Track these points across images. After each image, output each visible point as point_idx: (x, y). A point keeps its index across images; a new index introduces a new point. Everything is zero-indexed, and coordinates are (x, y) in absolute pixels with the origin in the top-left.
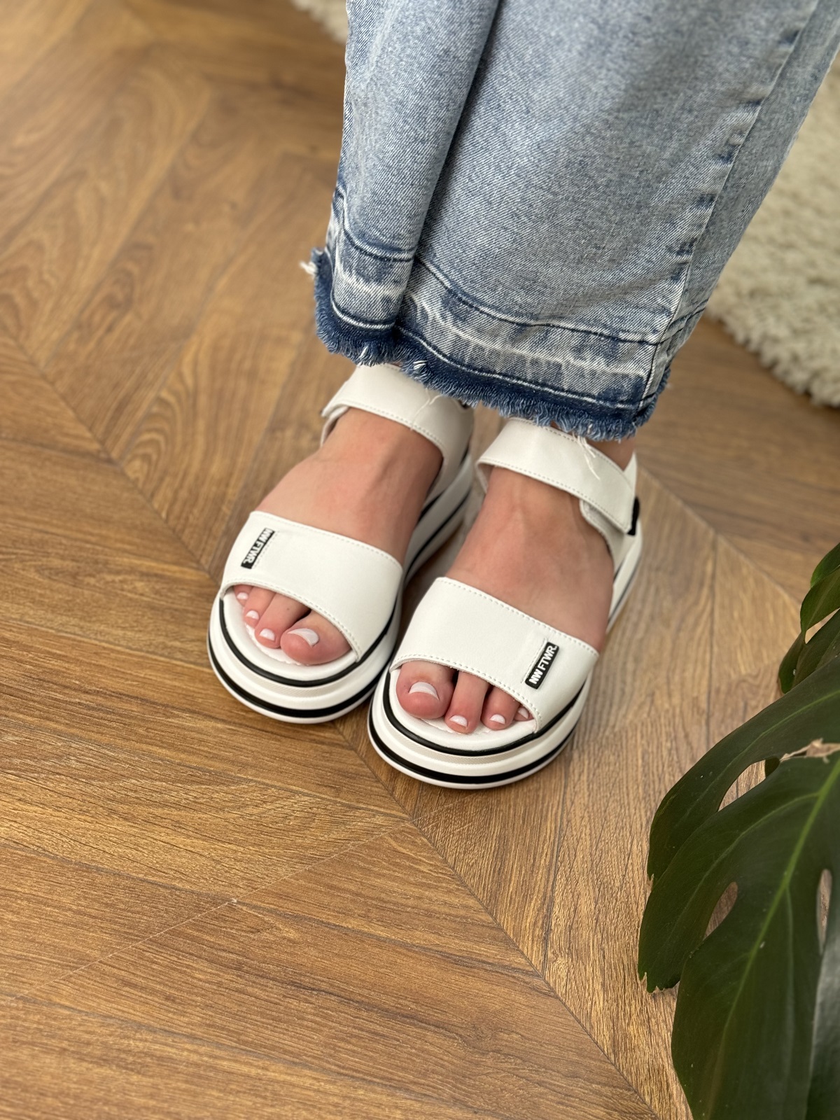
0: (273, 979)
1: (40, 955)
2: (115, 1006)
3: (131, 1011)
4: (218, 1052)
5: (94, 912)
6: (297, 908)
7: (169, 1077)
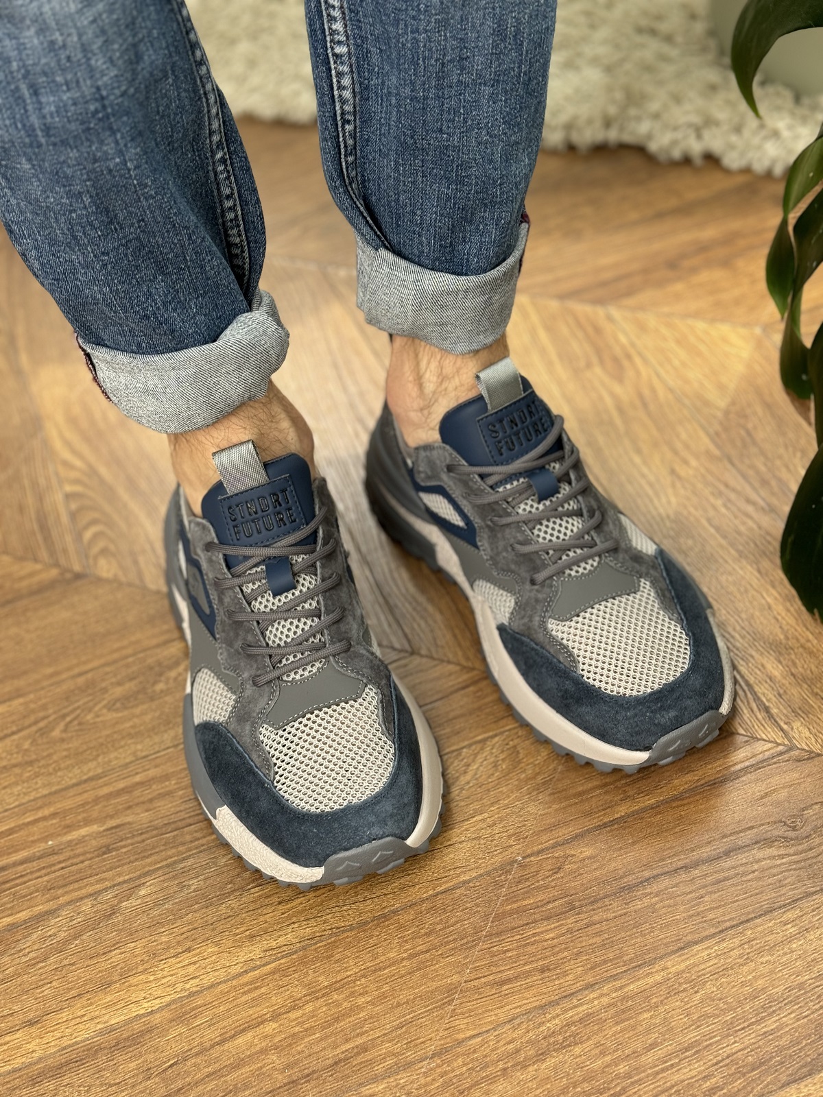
0: (606, 896)
1: (415, 1012)
2: (510, 1007)
3: (526, 1001)
4: (618, 983)
5: (423, 948)
6: (571, 829)
7: (600, 1030)
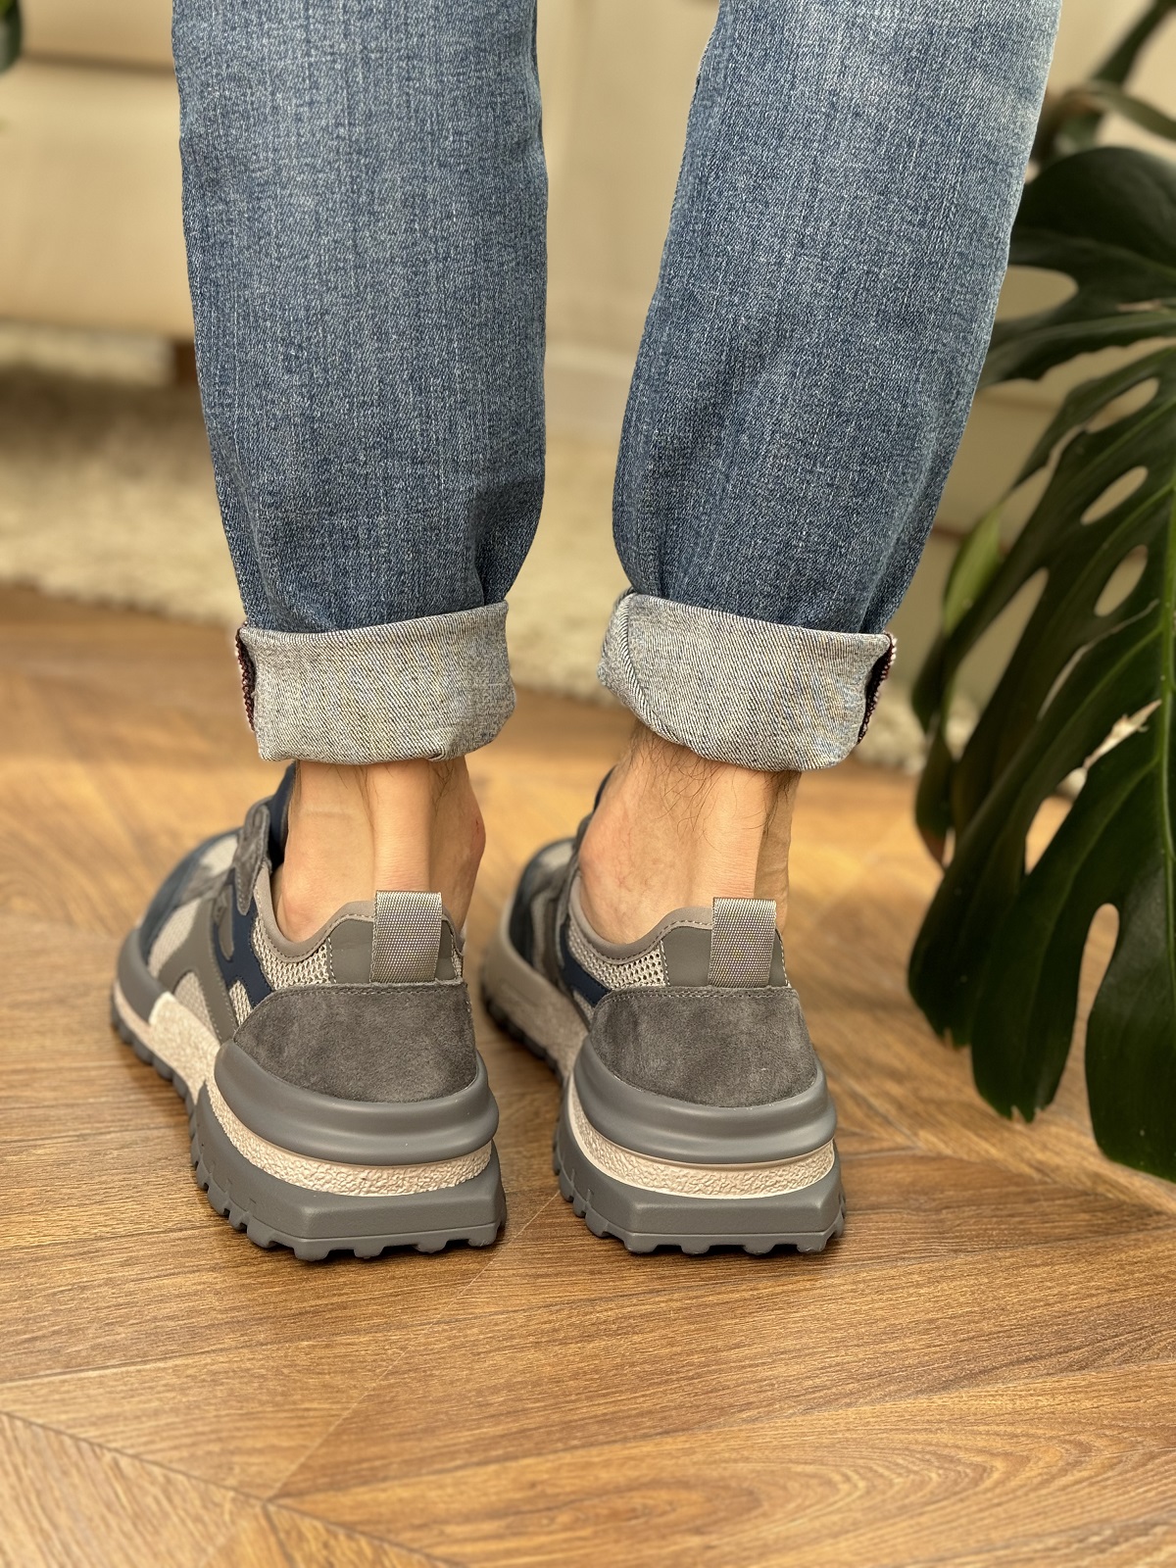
2: (547, 1295)
3: (568, 1294)
4: (692, 1294)
7: (669, 1326)
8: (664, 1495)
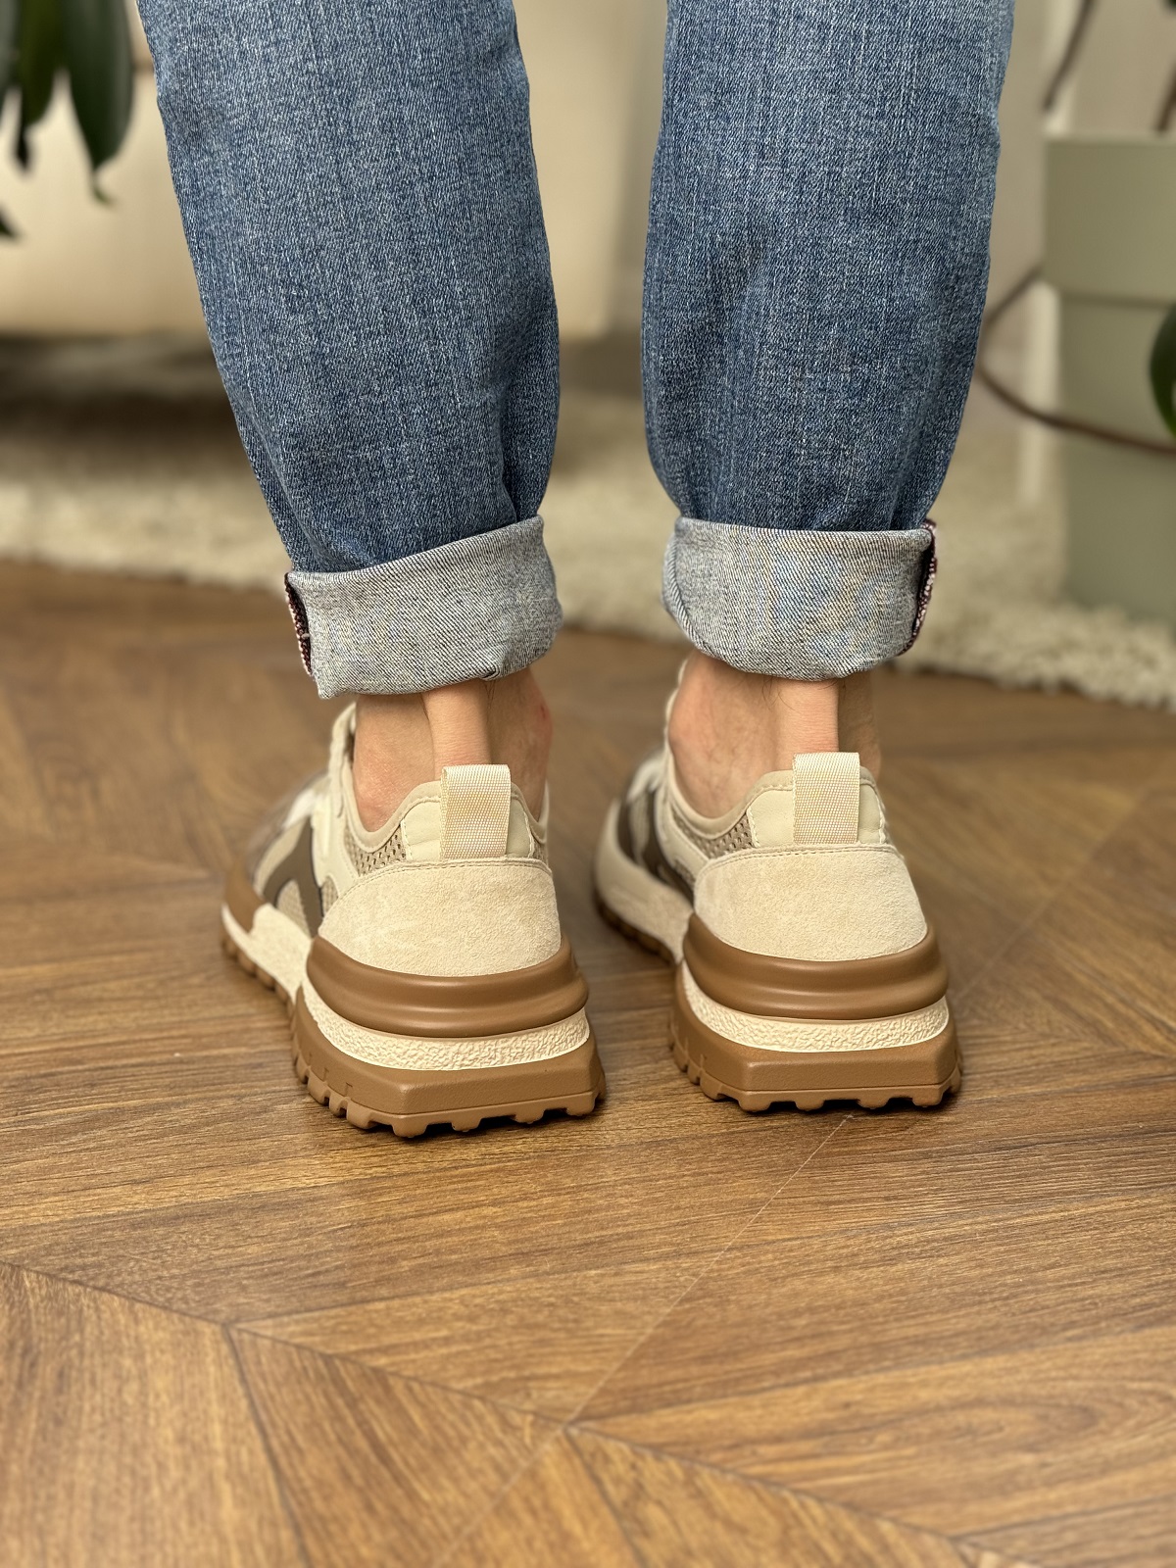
8: (989, 1415)
